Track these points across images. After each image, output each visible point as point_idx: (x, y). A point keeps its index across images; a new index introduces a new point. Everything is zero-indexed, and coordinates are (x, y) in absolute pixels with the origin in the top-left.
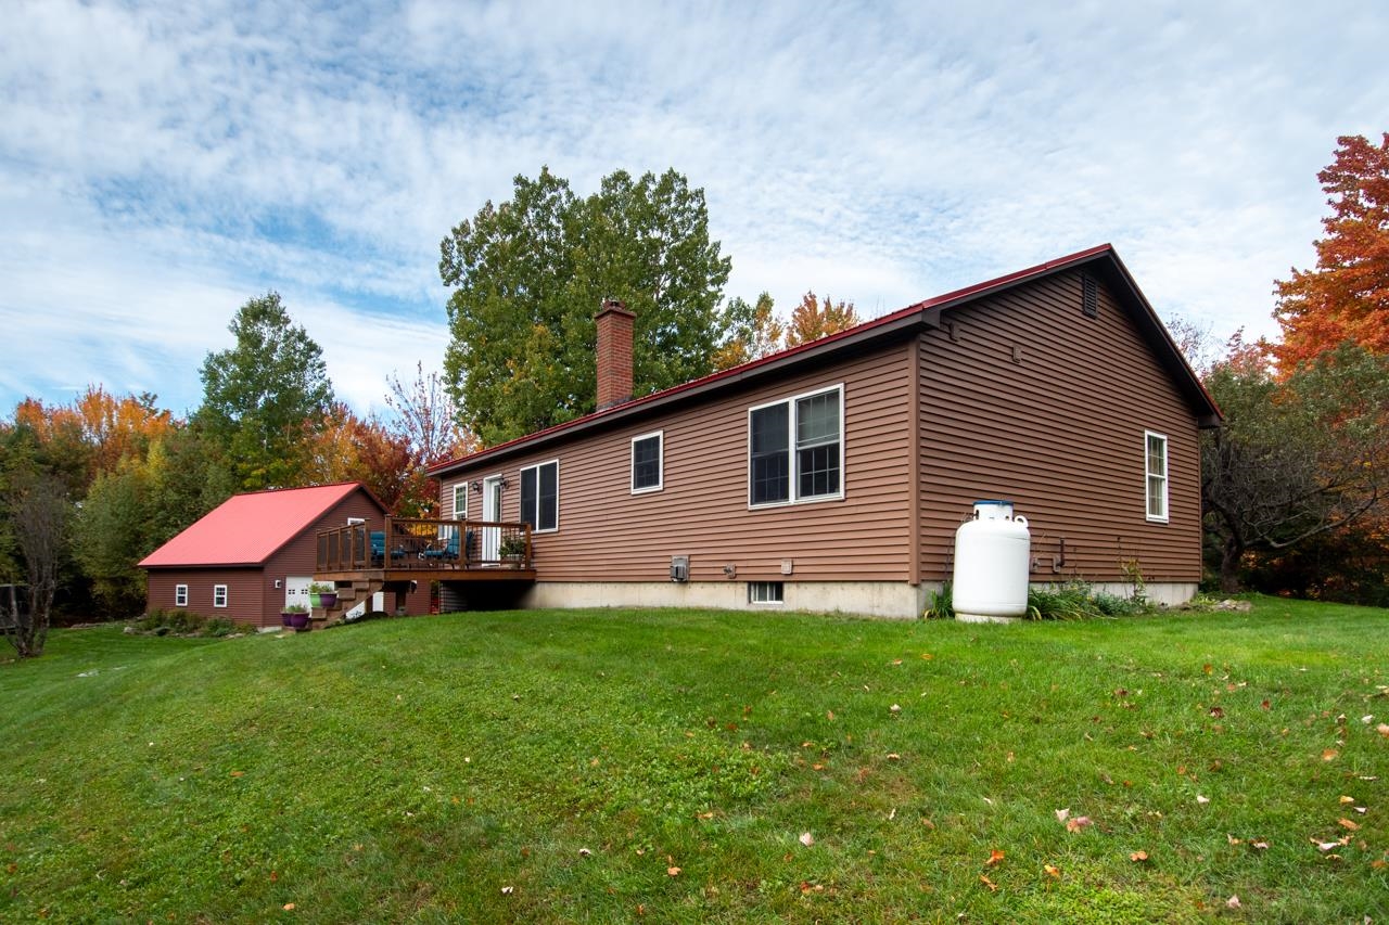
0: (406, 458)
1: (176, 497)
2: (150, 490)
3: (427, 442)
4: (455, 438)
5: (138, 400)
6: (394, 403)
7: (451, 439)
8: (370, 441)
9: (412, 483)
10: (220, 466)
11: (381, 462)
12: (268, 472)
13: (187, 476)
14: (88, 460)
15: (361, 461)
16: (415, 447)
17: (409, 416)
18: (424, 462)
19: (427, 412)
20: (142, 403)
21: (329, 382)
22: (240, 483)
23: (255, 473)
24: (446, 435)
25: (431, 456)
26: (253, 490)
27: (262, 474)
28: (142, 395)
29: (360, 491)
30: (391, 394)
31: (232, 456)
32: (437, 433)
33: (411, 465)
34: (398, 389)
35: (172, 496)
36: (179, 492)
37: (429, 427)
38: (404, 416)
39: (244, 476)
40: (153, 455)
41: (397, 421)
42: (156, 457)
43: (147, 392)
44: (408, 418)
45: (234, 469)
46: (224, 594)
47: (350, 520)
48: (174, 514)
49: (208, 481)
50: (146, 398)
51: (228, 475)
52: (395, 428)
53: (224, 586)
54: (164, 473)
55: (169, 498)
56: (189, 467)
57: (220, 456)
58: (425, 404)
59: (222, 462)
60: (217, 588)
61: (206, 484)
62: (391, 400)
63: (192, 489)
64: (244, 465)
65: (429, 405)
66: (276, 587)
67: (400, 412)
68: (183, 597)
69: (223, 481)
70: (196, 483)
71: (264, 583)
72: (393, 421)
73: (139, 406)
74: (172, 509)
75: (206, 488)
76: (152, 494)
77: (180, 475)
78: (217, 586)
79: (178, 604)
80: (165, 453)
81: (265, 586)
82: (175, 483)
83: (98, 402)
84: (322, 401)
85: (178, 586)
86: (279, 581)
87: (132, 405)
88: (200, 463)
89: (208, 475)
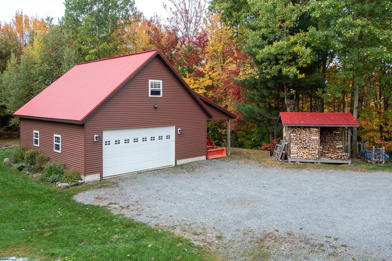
0: (177, 39)
1: (48, 68)
2: (35, 64)
3: (187, 30)
4: (205, 27)
5: (45, 21)
6: (168, 8)
8: (155, 29)
9: (180, 56)
10: (72, 48)
11: (163, 43)
12: (99, 51)
13: (54, 54)
15: (151, 43)
19: (187, 12)
20: (47, 22)
23: (91, 51)
26: (90, 61)
27: (95, 52)
28: (46, 18)
31: (79, 43)
35: (46, 67)
36: (49, 64)
38: (173, 16)
40: (35, 43)
41: (170, 18)
42: (37, 43)
43: (48, 17)
44: (176, 17)
45: (80, 50)
46: (59, 142)
47: (150, 81)
48: (48, 78)
49: (64, 57)
50: (48, 20)
51: (76, 54)
52: (169, 23)
53: (60, 136)
54: (42, 53)
55: (44, 68)
56: (55, 49)
57: (72, 42)
58: (185, 7)
59: (73, 46)
60: (56, 137)
61: (63, 59)
62: (166, 6)
63: (57, 63)
64: (85, 47)
65: (187, 8)
66: (95, 140)
67: (171, 12)
68: (37, 140)
69: (73, 57)
70: (60, 59)
71: (85, 137)
72: (168, 18)
73: (45, 24)
74: (47, 74)
75: (63, 62)
76: (36, 66)
77: (50, 54)
78: (55, 135)
79: (35, 145)
80: (43, 41)
81: (85, 140)
82: (48, 60)
83: (22, 20)
84: (128, 6)
85: (35, 131)
86: (97, 135)
87: (42, 23)
88: (61, 46)
89: (65, 54)
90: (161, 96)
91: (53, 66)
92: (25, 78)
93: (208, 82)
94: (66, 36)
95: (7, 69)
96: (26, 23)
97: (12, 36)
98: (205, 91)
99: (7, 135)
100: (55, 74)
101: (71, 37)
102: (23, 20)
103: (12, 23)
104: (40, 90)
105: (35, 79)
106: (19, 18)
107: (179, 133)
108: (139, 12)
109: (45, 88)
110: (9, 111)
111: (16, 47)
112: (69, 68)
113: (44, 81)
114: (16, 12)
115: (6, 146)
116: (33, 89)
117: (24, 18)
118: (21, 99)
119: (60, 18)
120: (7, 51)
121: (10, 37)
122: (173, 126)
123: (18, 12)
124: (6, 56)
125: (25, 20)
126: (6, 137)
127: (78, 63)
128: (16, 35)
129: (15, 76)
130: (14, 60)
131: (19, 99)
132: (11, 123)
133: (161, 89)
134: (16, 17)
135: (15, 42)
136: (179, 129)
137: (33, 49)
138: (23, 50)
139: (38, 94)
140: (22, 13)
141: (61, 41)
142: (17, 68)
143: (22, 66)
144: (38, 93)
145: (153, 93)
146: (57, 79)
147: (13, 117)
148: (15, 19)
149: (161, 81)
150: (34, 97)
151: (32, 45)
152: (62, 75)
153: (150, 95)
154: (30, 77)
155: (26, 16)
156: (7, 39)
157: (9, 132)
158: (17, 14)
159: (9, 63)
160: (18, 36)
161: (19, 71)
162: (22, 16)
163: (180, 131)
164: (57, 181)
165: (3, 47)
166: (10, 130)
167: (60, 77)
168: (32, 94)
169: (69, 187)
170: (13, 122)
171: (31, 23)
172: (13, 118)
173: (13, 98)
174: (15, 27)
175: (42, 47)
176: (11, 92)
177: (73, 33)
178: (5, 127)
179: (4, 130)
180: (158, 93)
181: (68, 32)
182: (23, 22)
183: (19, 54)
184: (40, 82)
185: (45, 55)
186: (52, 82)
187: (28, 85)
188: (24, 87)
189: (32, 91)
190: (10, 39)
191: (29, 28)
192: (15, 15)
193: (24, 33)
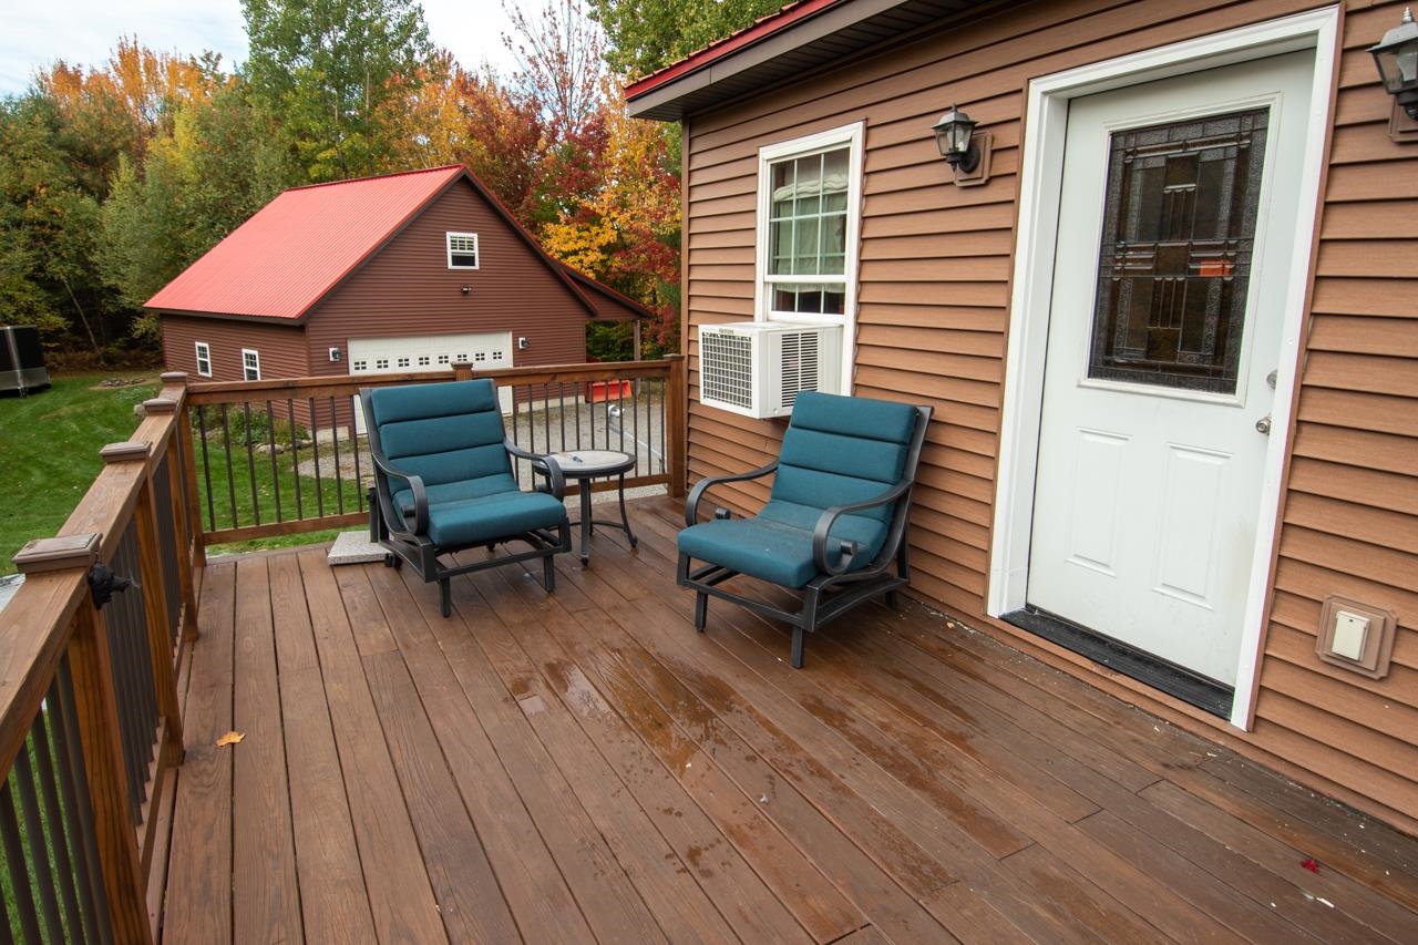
0: (537, 130)
1: (217, 195)
2: (183, 183)
3: (564, 106)
4: (604, 101)
5: (199, 62)
6: (515, 46)
7: (598, 100)
8: (482, 103)
9: (545, 171)
10: (274, 146)
11: (501, 138)
12: (342, 156)
13: (228, 161)
14: (127, 143)
15: (472, 137)
16: (547, 116)
17: (537, 66)
18: (560, 137)
19: (562, 58)
20: (204, 66)
21: (420, 11)
22: (300, 172)
23: (322, 156)
24: (591, 94)
25: (570, 129)
26: (321, 181)
27: (332, 158)
28: (203, 55)
29: (464, 181)
30: (510, 30)
31: (292, 132)
32: (578, 92)
33: (542, 142)
34: (520, 21)
35: (212, 193)
36: (220, 186)
37: (565, 83)
38: (530, 66)
39: (307, 163)
40: (179, 130)
41: (520, 74)
42: (185, 133)
43: (209, 51)
44: (536, 70)
45: (294, 149)
46: (256, 366)
47: (449, 235)
48: (219, 219)
49: (256, 168)
50: (208, 60)
51: (285, 159)
52: (518, 86)
53: (255, 352)
54: (198, 158)
55: (208, 196)
56: (232, 148)
57: (274, 130)
58: (559, 46)
59: (275, 140)
60: (246, 355)
61: (254, 174)
62: (510, 41)
63: (240, 182)
64: (308, 145)
65: (564, 48)
66: (332, 359)
67: (523, 59)
68: (206, 363)
69: (277, 169)
70: (245, 172)
71: (309, 353)
72: (515, 73)
73: (201, 70)
74: (216, 211)
75: (254, 180)
76: (186, 190)
77: (220, 161)
78: (245, 351)
79: (201, 374)
80: (198, 127)
81: (310, 359)
82: (214, 174)
83: (136, 63)
84: (411, 41)
85: (198, 344)
86: (336, 349)
87: (192, 70)
88: (246, 141)
89: (257, 160)
90: (477, 267)
91: (228, 191)
92: (161, 220)
93: (609, 236)
94: (256, 113)
95: (111, 196)
96: (148, 70)
97: (114, 106)
98: (604, 257)
99: (129, 361)
100: (235, 212)
101: (270, 117)
102: (142, 65)
103: (112, 69)
104: (202, 249)
105: (188, 222)
106: (129, 59)
107: (521, 347)
108: (445, 51)
109: (216, 244)
110: (128, 300)
111: (129, 137)
112: (271, 198)
113: (209, 227)
114: (119, 42)
115: (133, 383)
116: (184, 246)
117: (142, 58)
118: (157, 271)
119: (240, 65)
120: (104, 147)
121: (109, 109)
122: (508, 331)
123: (124, 40)
124: (105, 159)
125: (145, 64)
126: (128, 364)
127: (292, 183)
128: (123, 103)
129: (136, 215)
130: (129, 174)
131: (153, 272)
132: (136, 329)
133: (476, 251)
134: (122, 56)
135: (124, 123)
136: (521, 339)
137: (175, 145)
138: (150, 148)
139: (197, 259)
140: (135, 43)
141: (244, 127)
142: (137, 193)
143: (148, 188)
144: (198, 257)
145: (457, 260)
146: (242, 223)
147: (141, 314)
148: (117, 60)
149: (475, 236)
150: (189, 265)
151: (172, 135)
152: (253, 214)
153: (450, 266)
154: (171, 216)
155: (147, 53)
156: (102, 115)
157: (133, 352)
158: (121, 46)
159: (115, 180)
160: (131, 103)
161: (144, 201)
162: (136, 51)
163: (523, 342)
164: (257, 442)
165: (95, 135)
166: (134, 348)
167: (249, 217)
168: (184, 259)
169: (282, 452)
170: (141, 326)
171: (162, 71)
172: (142, 317)
173: (137, 268)
174: (120, 81)
175: (198, 143)
176: (130, 253)
177: (274, 107)
178: (120, 340)
179: (119, 348)
180: (469, 260)
181: (261, 102)
182: (142, 70)
183: (138, 155)
184: (198, 230)
185: (206, 163)
186: (231, 230)
187: (170, 236)
188: (160, 241)
189: (183, 251)
190: (110, 115)
191: (158, 83)
192: (116, 50)
193: (147, 99)
